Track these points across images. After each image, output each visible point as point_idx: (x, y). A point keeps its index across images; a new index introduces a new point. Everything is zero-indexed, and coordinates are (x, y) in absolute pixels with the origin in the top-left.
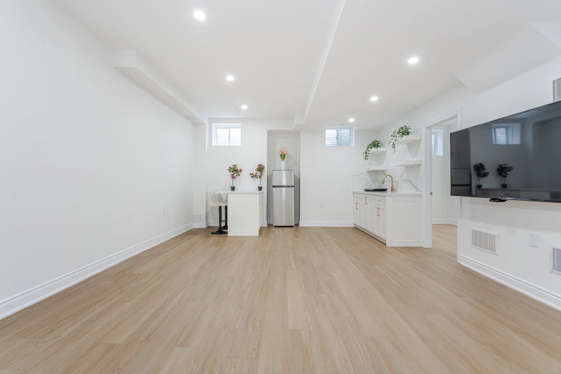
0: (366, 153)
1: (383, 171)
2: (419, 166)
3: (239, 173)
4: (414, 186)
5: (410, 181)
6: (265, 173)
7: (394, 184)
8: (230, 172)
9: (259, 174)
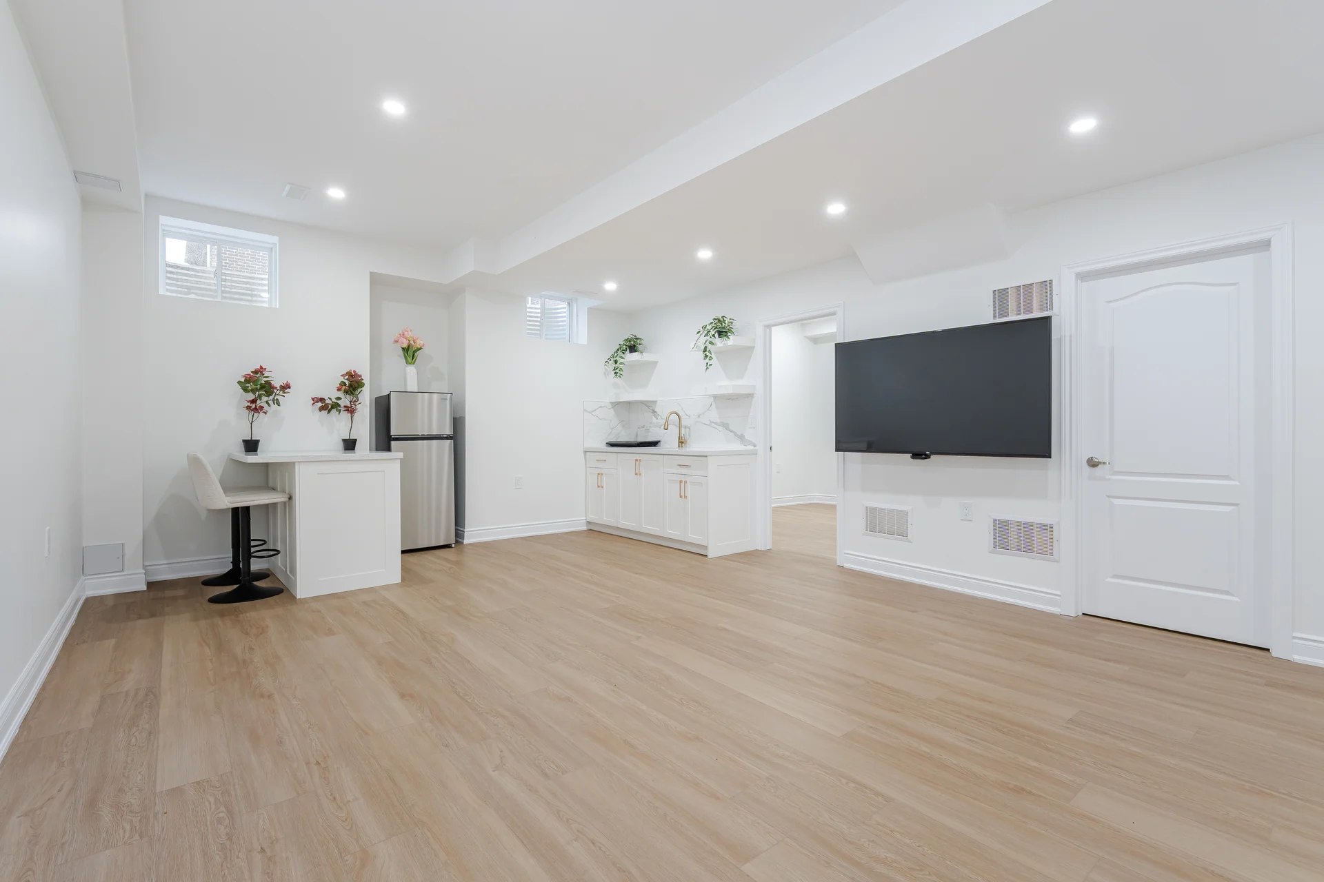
0: (616, 362)
1: (649, 406)
2: (750, 396)
3: (277, 397)
4: (736, 434)
5: (726, 426)
6: (366, 398)
7: (683, 432)
8: (245, 390)
9: (345, 401)
